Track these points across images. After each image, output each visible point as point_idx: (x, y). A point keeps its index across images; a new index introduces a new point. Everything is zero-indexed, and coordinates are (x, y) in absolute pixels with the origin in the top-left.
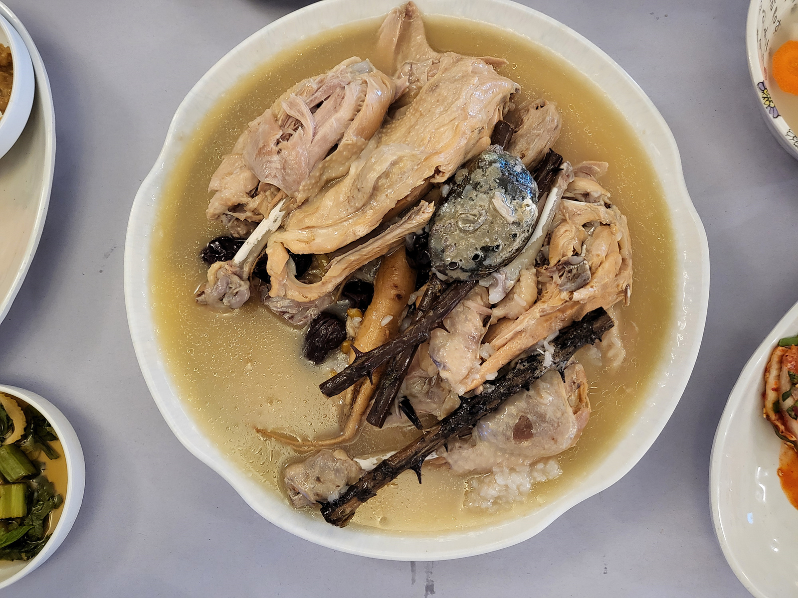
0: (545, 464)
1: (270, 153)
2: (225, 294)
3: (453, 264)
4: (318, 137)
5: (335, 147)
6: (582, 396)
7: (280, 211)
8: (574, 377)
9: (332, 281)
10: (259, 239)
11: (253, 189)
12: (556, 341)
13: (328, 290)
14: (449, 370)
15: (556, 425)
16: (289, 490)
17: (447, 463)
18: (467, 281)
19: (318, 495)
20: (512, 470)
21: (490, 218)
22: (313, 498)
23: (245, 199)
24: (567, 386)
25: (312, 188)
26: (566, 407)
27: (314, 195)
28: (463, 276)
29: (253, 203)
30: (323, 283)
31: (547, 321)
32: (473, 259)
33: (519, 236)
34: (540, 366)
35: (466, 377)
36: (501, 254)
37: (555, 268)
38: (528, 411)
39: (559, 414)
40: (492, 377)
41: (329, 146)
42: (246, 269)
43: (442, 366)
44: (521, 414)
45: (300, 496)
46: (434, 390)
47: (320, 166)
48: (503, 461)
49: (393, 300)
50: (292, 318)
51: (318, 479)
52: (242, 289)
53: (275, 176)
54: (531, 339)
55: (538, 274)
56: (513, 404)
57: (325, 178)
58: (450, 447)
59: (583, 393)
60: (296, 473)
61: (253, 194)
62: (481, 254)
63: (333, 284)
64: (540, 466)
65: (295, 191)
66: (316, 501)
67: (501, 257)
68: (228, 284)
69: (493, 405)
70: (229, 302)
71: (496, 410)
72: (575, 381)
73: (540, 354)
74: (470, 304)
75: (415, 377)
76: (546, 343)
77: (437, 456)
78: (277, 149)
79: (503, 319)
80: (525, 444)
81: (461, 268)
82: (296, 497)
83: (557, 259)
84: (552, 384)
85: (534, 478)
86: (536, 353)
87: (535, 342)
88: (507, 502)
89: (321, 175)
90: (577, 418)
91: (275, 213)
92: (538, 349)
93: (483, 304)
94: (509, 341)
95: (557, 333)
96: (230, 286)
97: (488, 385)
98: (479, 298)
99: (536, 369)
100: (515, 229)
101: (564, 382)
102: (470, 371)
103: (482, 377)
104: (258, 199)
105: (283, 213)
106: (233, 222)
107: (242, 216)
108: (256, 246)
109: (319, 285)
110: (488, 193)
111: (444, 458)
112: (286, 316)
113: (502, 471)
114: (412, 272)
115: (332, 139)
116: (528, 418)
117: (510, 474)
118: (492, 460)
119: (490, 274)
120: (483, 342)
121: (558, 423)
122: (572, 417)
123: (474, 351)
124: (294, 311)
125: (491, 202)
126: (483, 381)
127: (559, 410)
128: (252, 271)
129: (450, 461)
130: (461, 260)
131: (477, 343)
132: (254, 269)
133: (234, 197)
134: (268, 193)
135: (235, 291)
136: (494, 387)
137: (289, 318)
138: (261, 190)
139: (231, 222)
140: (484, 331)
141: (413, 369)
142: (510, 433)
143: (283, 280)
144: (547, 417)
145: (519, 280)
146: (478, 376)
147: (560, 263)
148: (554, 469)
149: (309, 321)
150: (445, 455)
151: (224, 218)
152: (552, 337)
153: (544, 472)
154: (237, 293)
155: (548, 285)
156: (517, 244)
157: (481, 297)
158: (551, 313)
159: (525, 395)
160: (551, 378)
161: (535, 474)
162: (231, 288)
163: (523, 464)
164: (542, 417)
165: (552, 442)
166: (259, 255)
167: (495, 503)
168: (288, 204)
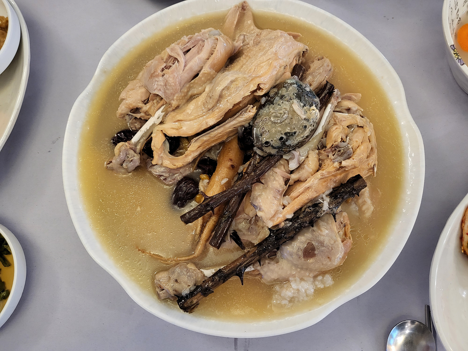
0: (323, 277)
1: (157, 76)
2: (124, 161)
3: (267, 143)
4: (187, 68)
5: (197, 75)
6: (347, 233)
7: (162, 112)
8: (342, 219)
9: (191, 155)
10: (148, 129)
11: (146, 100)
12: (331, 195)
13: (189, 160)
14: (263, 211)
15: (330, 249)
16: (157, 288)
17: (260, 274)
18: (275, 155)
19: (176, 291)
20: (302, 279)
21: (290, 116)
22: (172, 293)
23: (140, 105)
24: (337, 225)
25: (182, 99)
26: (337, 237)
27: (183, 104)
28: (273, 152)
29: (145, 108)
30: (186, 156)
31: (325, 181)
32: (280, 140)
33: (308, 127)
34: (320, 210)
35: (274, 216)
36: (297, 138)
37: (330, 150)
38: (313, 239)
39: (332, 242)
40: (290, 216)
41: (193, 74)
42: (139, 147)
43: (259, 208)
44: (308, 241)
45: (164, 291)
46: (253, 226)
47: (188, 86)
48: (296, 273)
49: (229, 168)
50: (165, 179)
51: (176, 281)
52: (135, 158)
53: (160, 90)
54: (315, 193)
55: (319, 154)
56: (303, 235)
57: (190, 93)
58: (262, 263)
59: (347, 231)
60: (162, 277)
61: (146, 102)
62: (285, 137)
63: (192, 156)
64: (320, 278)
65: (171, 100)
66: (175, 295)
67: (297, 140)
68: (127, 154)
69: (291, 235)
70: (127, 166)
71: (292, 239)
72: (343, 222)
73: (320, 203)
74: (277, 170)
75: (241, 219)
76: (324, 196)
77: (254, 269)
78: (162, 74)
79: (298, 181)
80: (311, 261)
81: (272, 146)
82: (161, 292)
83: (331, 144)
84: (328, 223)
85: (316, 286)
86: (318, 202)
87: (317, 195)
88: (298, 301)
89: (188, 91)
90: (344, 245)
91: (159, 113)
92: (319, 200)
93: (285, 171)
94: (301, 194)
95: (331, 190)
96: (128, 156)
97: (287, 222)
98: (282, 167)
99: (318, 212)
100: (305, 123)
101: (336, 222)
102: (276, 213)
103: (284, 216)
104: (148, 105)
105: (163, 113)
106: (133, 120)
107: (138, 116)
108: (145, 133)
109: (184, 157)
110: (289, 101)
111: (258, 271)
112: (162, 178)
113: (295, 280)
114: (241, 152)
115: (196, 69)
116: (313, 244)
117: (300, 283)
118: (289, 273)
119: (290, 151)
120: (284, 195)
121: (332, 248)
122: (341, 245)
123: (279, 200)
124: (167, 175)
125: (291, 107)
126: (284, 219)
127: (332, 239)
128: (142, 149)
129: (262, 272)
130: (272, 141)
131: (281, 195)
132: (143, 147)
133: (134, 102)
134: (155, 101)
135: (131, 159)
136: (291, 223)
137: (164, 180)
138: (151, 99)
139: (131, 120)
140: (286, 188)
141: (240, 213)
142: (301, 253)
143: (161, 154)
144: (325, 243)
145: (307, 157)
146: (281, 216)
147: (333, 146)
148: (329, 280)
149: (176, 182)
150: (259, 268)
151: (127, 117)
152: (328, 192)
153: (322, 282)
154: (132, 160)
155: (325, 161)
156: (307, 133)
157: (284, 167)
158: (328, 177)
159: (311, 230)
160: (327, 220)
161: (317, 283)
162: (129, 157)
163: (309, 276)
164: (322, 244)
165: (328, 260)
166: (147, 139)
167: (290, 301)
168: (167, 108)
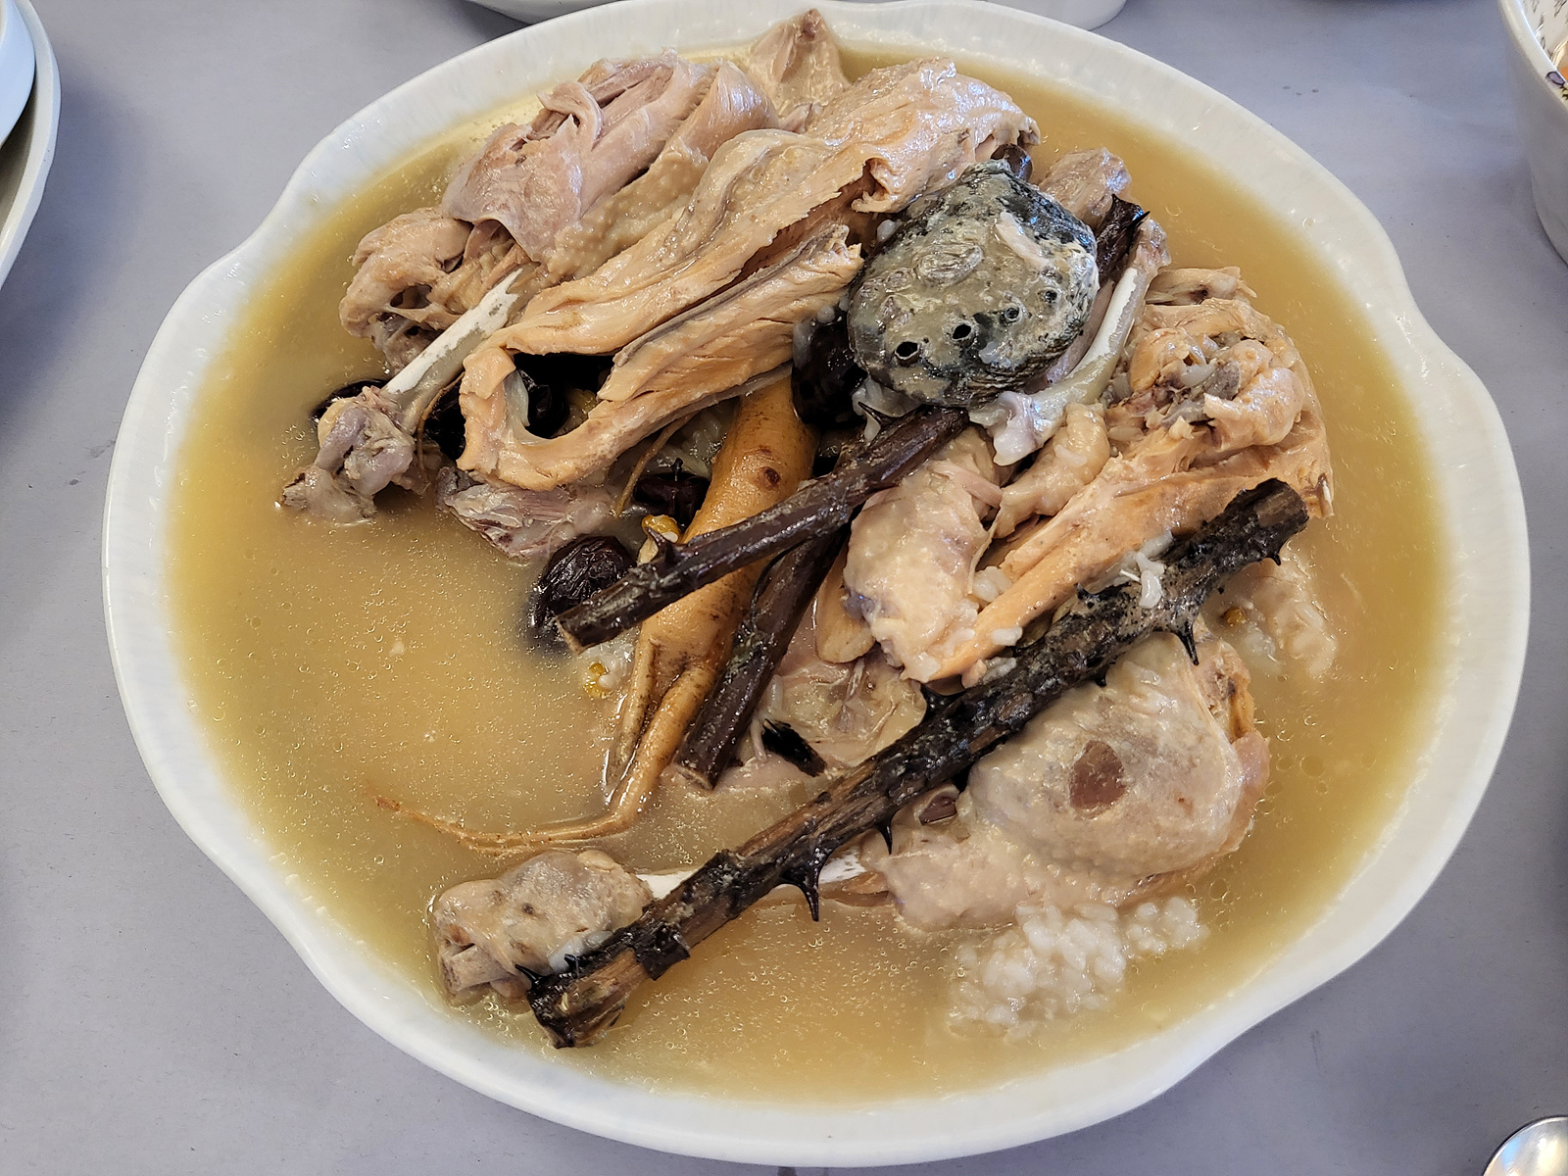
1: (500, 161)
2: (351, 449)
3: (907, 348)
4: (607, 140)
5: (645, 170)
7: (507, 293)
8: (1220, 663)
9: (612, 424)
10: (451, 348)
11: (454, 259)
12: (1166, 556)
13: (600, 449)
14: (898, 614)
15: (1185, 763)
16: (442, 943)
17: (886, 895)
18: (939, 406)
19: (522, 947)
20: (1070, 913)
21: (992, 260)
23: (431, 272)
24: (1203, 681)
25: (585, 248)
26: (1208, 722)
27: (586, 267)
28: (931, 390)
29: (447, 283)
30: (591, 429)
31: (1141, 502)
32: (955, 336)
34: (1130, 607)
35: (941, 638)
38: (1107, 730)
39: (1190, 740)
40: (1010, 636)
41: (628, 164)
42: (413, 413)
43: (879, 607)
44: (1088, 738)
45: (472, 952)
46: (856, 703)
47: (609, 203)
48: (1043, 886)
49: (757, 482)
50: (506, 539)
51: (528, 909)
52: (393, 443)
53: (505, 206)
54: (1103, 545)
55: (1109, 420)
56: (1069, 717)
57: (614, 236)
58: (895, 844)
59: (1244, 716)
61: (451, 264)
62: (974, 326)
63: (615, 431)
64: (1147, 910)
65: (544, 248)
66: (517, 967)
67: (1022, 348)
68: (362, 427)
69: (1019, 709)
70: (359, 467)
72: (1223, 673)
73: (1127, 583)
74: (946, 467)
75: (805, 680)
76: (1141, 558)
77: (863, 870)
78: (516, 155)
80: (1110, 816)
81: (927, 364)
82: (460, 956)
83: (1153, 374)
84: (1163, 674)
85: (1134, 944)
86: (1117, 583)
87: (1114, 552)
88: (1061, 1014)
89: (608, 227)
90: (1240, 752)
91: (496, 296)
92: (1123, 572)
93: (979, 472)
94: (1047, 554)
95: (1168, 538)
96: (368, 432)
97: (998, 660)
98: (969, 460)
99: (1120, 614)
100: (1050, 284)
101: (1196, 662)
102: (951, 625)
103: (983, 638)
104: (460, 275)
105: (514, 297)
106: (397, 339)
107: (418, 315)
108: (440, 363)
109: (581, 436)
110: (985, 220)
111: (882, 877)
112: (494, 534)
113: (1044, 916)
115: (640, 146)
116: (1109, 747)
117: (1065, 926)
118: (1012, 881)
119: (993, 395)
120: (981, 566)
121: (1191, 760)
122: (1226, 750)
123: (959, 577)
125: (993, 232)
126: (986, 648)
127: (1188, 729)
128: (424, 418)
129: (897, 884)
130: (926, 341)
131: (968, 557)
132: (430, 414)
133: (406, 260)
134: (485, 258)
135: (377, 445)
136: (1013, 662)
137: (501, 539)
138: (469, 255)
139: (394, 336)
140: (985, 537)
142: (1062, 787)
143: (493, 428)
144: (1161, 743)
145: (1064, 425)
146: (971, 633)
147: (1161, 379)
148: (1185, 921)
150: (884, 862)
151: (378, 328)
152: (1159, 544)
153: (1157, 927)
154: (381, 449)
155: (1132, 445)
157: (975, 459)
158: (1149, 487)
159: (1096, 699)
160: (1160, 661)
161: (1135, 930)
162: (369, 438)
163: (1098, 901)
164: (1148, 745)
165: (1180, 810)
166: (451, 382)
167: (1025, 1014)
168: (527, 277)
